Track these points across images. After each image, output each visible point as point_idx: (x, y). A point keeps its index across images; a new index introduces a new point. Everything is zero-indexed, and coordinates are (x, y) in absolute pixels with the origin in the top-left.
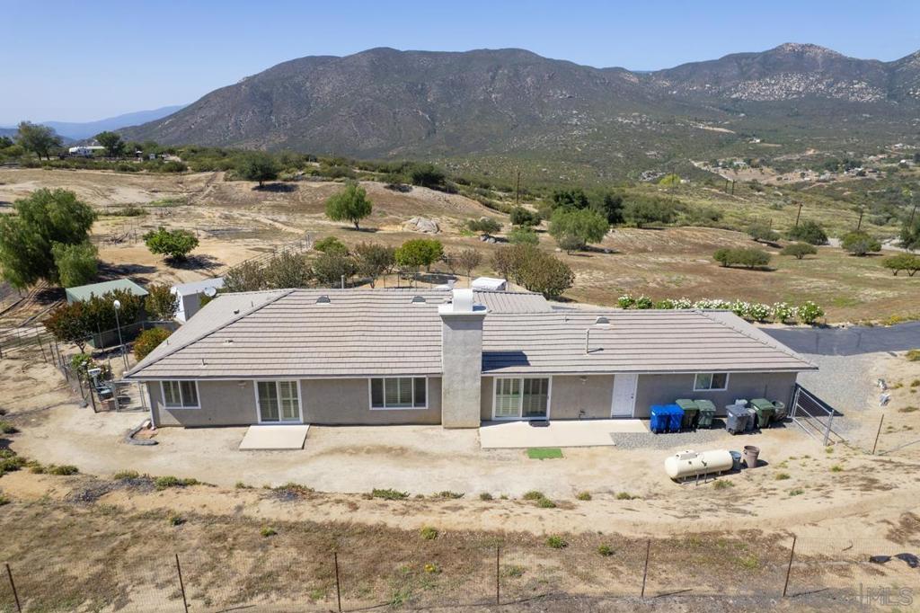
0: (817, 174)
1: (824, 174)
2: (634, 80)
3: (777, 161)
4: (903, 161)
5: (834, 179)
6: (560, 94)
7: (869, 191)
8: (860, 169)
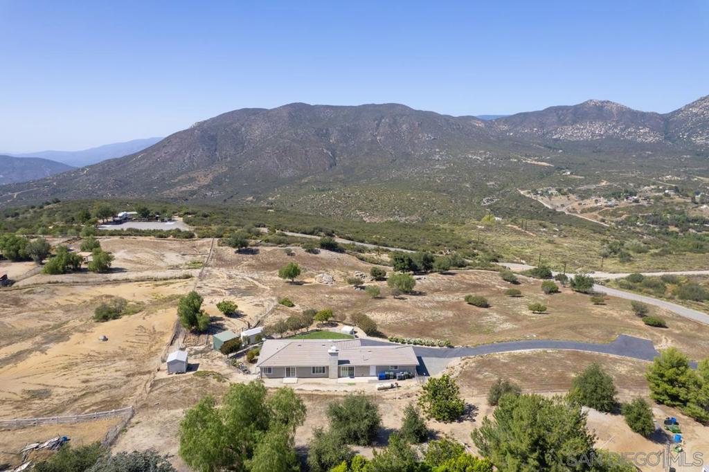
0: (606, 200)
1: (610, 201)
2: (481, 125)
3: (580, 190)
4: (667, 191)
5: (617, 205)
6: (427, 137)
7: (640, 214)
8: (635, 198)
